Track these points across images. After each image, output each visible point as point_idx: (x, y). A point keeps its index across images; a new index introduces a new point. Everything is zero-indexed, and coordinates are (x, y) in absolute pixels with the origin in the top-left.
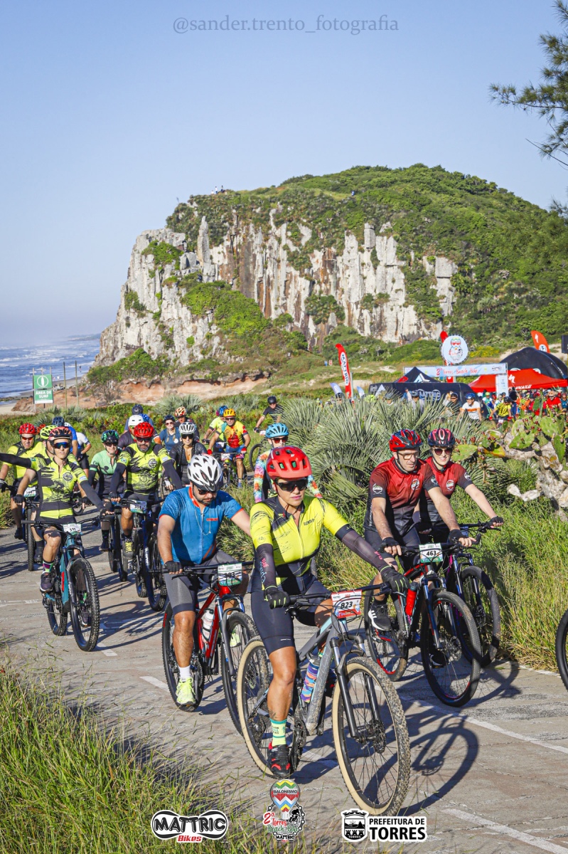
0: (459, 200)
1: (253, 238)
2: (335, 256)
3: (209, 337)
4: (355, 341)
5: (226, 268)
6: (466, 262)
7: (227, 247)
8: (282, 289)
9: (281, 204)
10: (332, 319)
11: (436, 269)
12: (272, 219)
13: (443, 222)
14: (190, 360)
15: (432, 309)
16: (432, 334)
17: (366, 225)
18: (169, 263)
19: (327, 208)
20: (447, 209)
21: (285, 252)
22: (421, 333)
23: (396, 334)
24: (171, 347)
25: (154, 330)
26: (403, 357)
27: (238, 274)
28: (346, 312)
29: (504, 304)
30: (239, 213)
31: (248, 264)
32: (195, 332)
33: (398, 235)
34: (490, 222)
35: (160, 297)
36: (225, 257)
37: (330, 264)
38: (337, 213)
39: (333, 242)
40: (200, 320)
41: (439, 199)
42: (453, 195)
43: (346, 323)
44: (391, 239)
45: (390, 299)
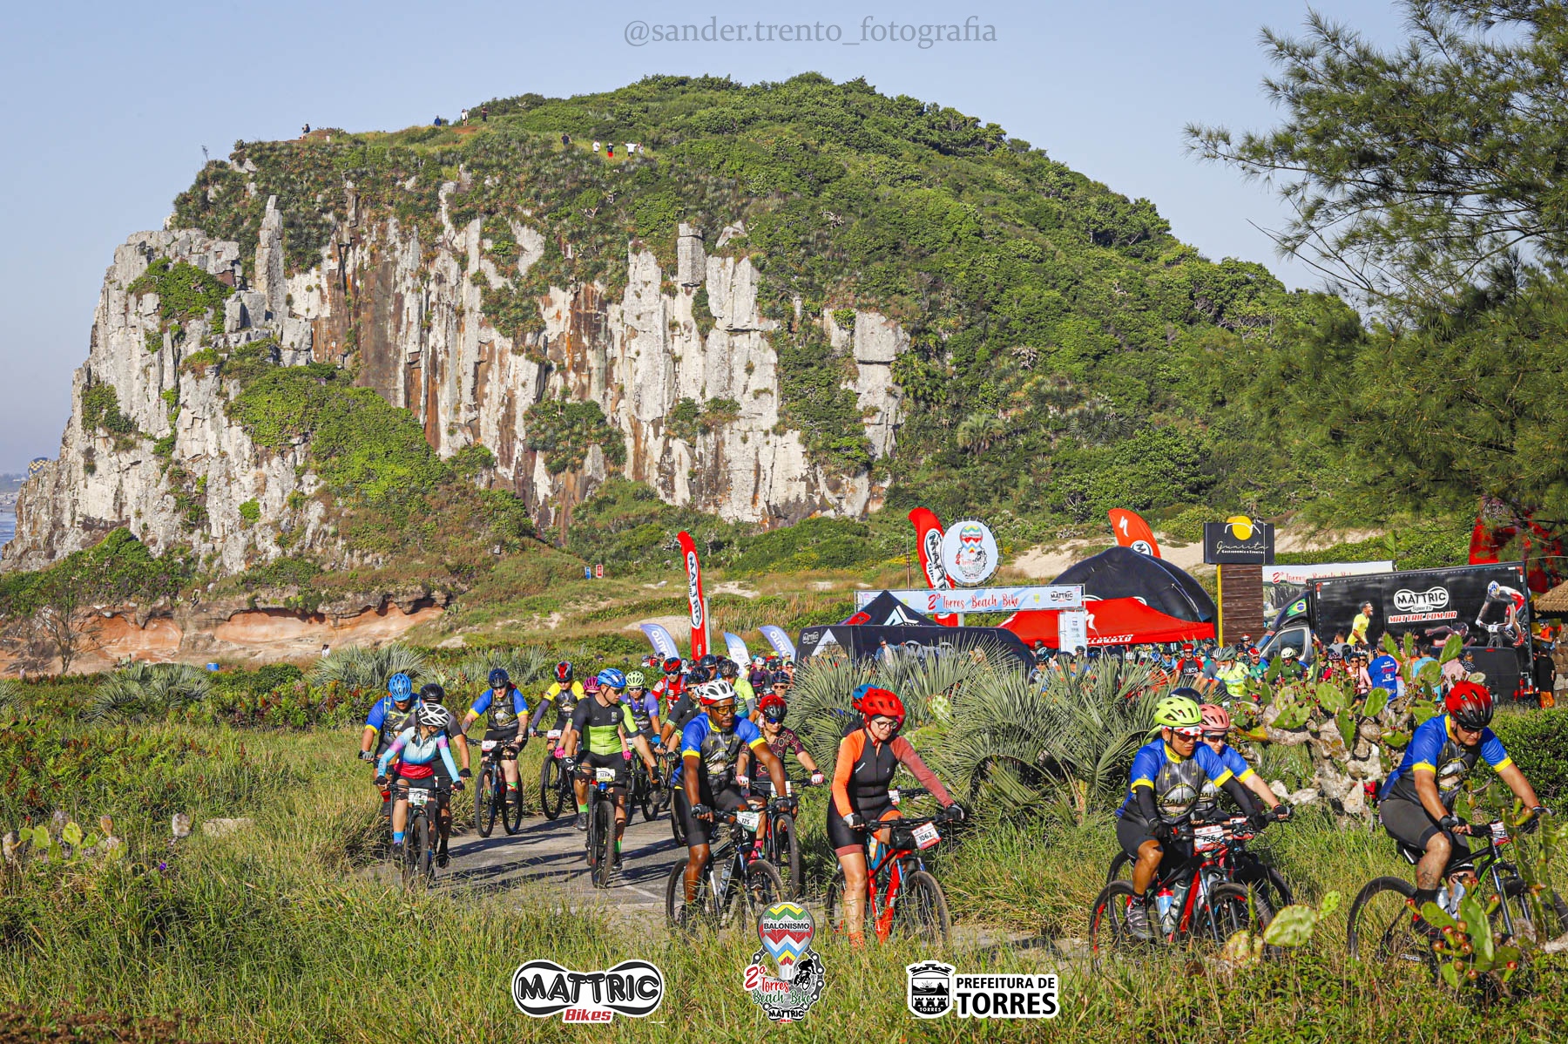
0: (913, 169)
1: (397, 254)
2: (603, 305)
3: (297, 502)
4: (652, 516)
5: (325, 327)
6: (930, 325)
7: (330, 275)
8: (468, 383)
9: (469, 169)
10: (593, 460)
11: (857, 342)
12: (444, 207)
13: (873, 224)
14: (248, 559)
15: (845, 441)
16: (844, 503)
17: (683, 228)
18: (199, 315)
19: (583, 182)
20: (884, 190)
21: (478, 290)
22: (817, 500)
23: (754, 502)
24: (201, 526)
25: (158, 482)
26: (772, 559)
27: (357, 342)
28: (629, 443)
29: (1024, 431)
30: (361, 190)
31: (384, 318)
32: (261, 489)
33: (763, 255)
34: (990, 226)
35: (174, 401)
36: (323, 298)
37: (589, 324)
38: (609, 195)
39: (600, 268)
40: (276, 461)
41: (863, 166)
42: (897, 156)
43: (628, 473)
44: (746, 264)
45: (740, 413)
